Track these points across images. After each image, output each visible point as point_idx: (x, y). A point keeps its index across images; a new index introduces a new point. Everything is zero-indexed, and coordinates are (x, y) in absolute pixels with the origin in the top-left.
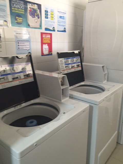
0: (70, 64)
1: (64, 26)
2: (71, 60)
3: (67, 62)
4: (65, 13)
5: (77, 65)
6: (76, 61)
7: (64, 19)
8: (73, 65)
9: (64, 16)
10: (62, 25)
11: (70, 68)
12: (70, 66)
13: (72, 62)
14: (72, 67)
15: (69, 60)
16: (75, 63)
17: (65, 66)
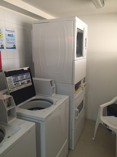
0: (19, 81)
1: (13, 43)
2: (20, 77)
3: (16, 79)
4: (14, 32)
5: (27, 81)
6: (26, 77)
7: (13, 37)
8: (23, 81)
9: (12, 34)
10: (11, 43)
11: (20, 84)
12: (20, 83)
13: (22, 78)
14: (22, 84)
15: (19, 77)
16: (25, 79)
17: (14, 84)
